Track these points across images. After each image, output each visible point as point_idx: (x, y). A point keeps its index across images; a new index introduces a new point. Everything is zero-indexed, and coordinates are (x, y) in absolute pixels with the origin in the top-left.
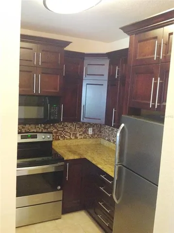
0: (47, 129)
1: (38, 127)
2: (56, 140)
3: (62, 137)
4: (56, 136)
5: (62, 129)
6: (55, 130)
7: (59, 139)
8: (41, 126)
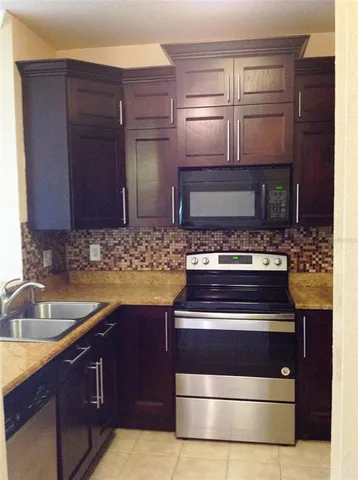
0: (277, 246)
1: (256, 242)
2: (298, 271)
3: (313, 266)
4: (299, 262)
5: (314, 247)
6: (295, 250)
7: (305, 270)
8: (262, 238)
